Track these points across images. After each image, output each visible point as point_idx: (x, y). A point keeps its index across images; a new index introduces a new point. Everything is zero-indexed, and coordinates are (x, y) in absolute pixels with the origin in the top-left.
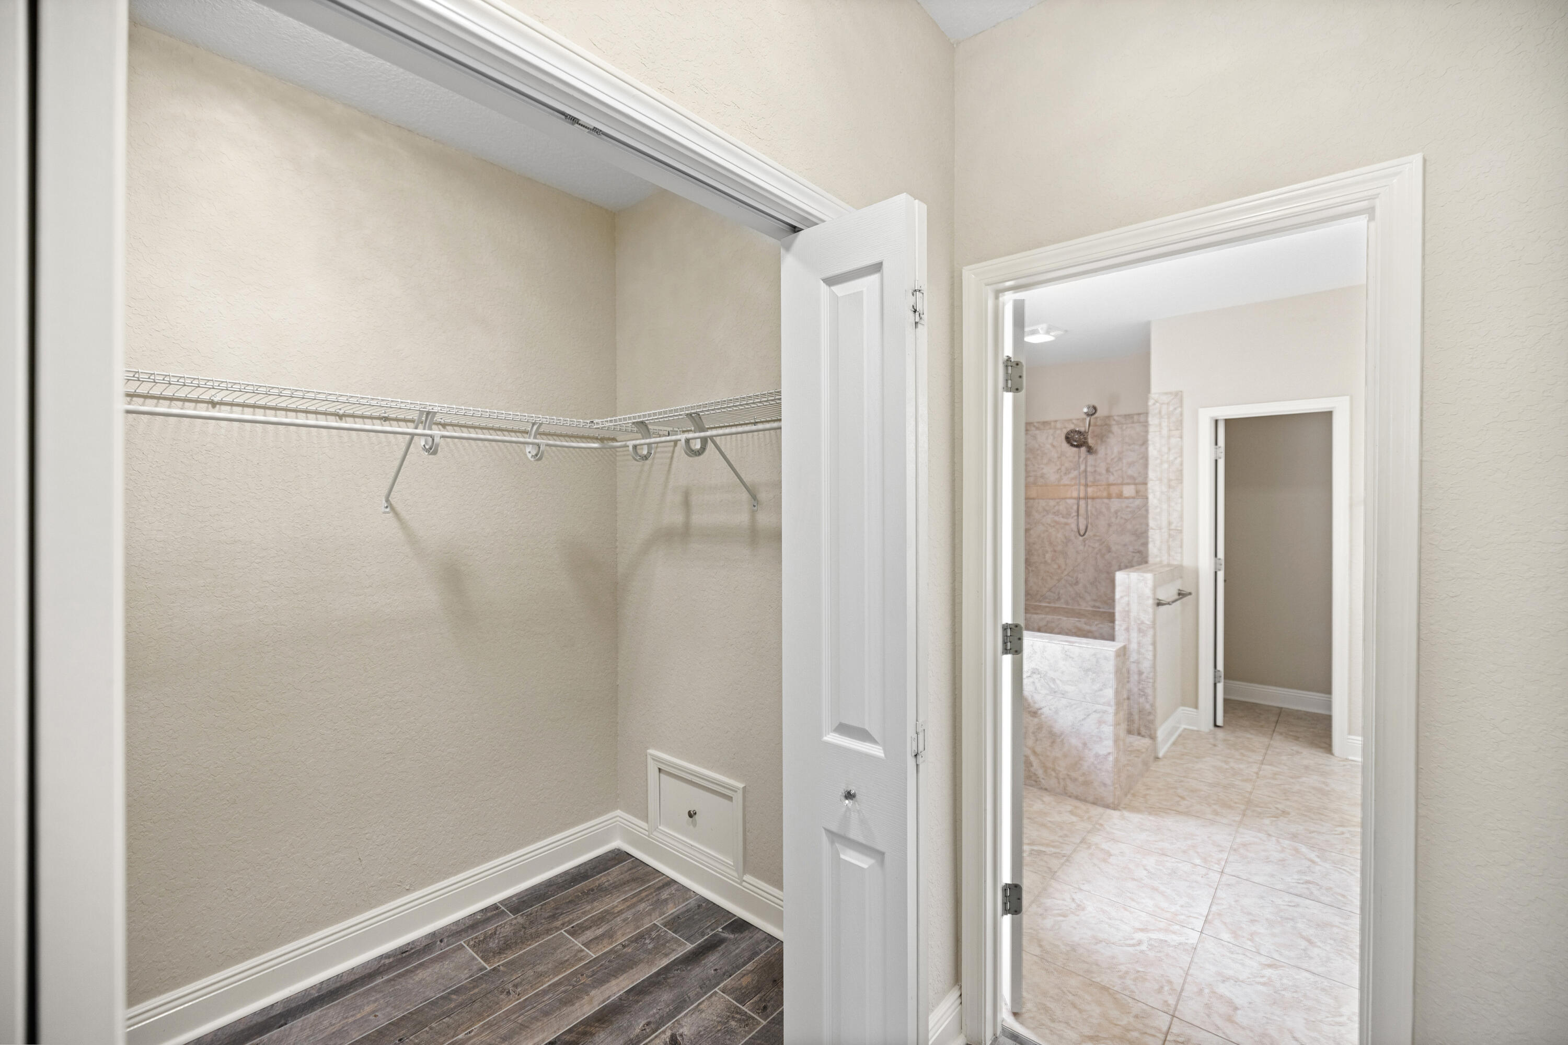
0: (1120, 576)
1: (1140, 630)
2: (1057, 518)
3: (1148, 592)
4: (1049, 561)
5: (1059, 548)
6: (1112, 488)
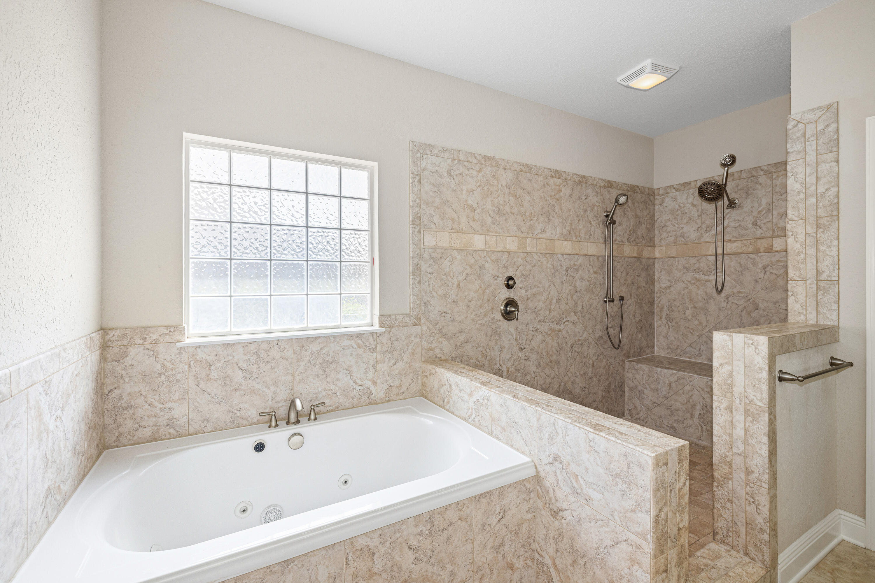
0: (718, 337)
2: (697, 276)
4: (690, 317)
5: (700, 304)
6: (759, 242)
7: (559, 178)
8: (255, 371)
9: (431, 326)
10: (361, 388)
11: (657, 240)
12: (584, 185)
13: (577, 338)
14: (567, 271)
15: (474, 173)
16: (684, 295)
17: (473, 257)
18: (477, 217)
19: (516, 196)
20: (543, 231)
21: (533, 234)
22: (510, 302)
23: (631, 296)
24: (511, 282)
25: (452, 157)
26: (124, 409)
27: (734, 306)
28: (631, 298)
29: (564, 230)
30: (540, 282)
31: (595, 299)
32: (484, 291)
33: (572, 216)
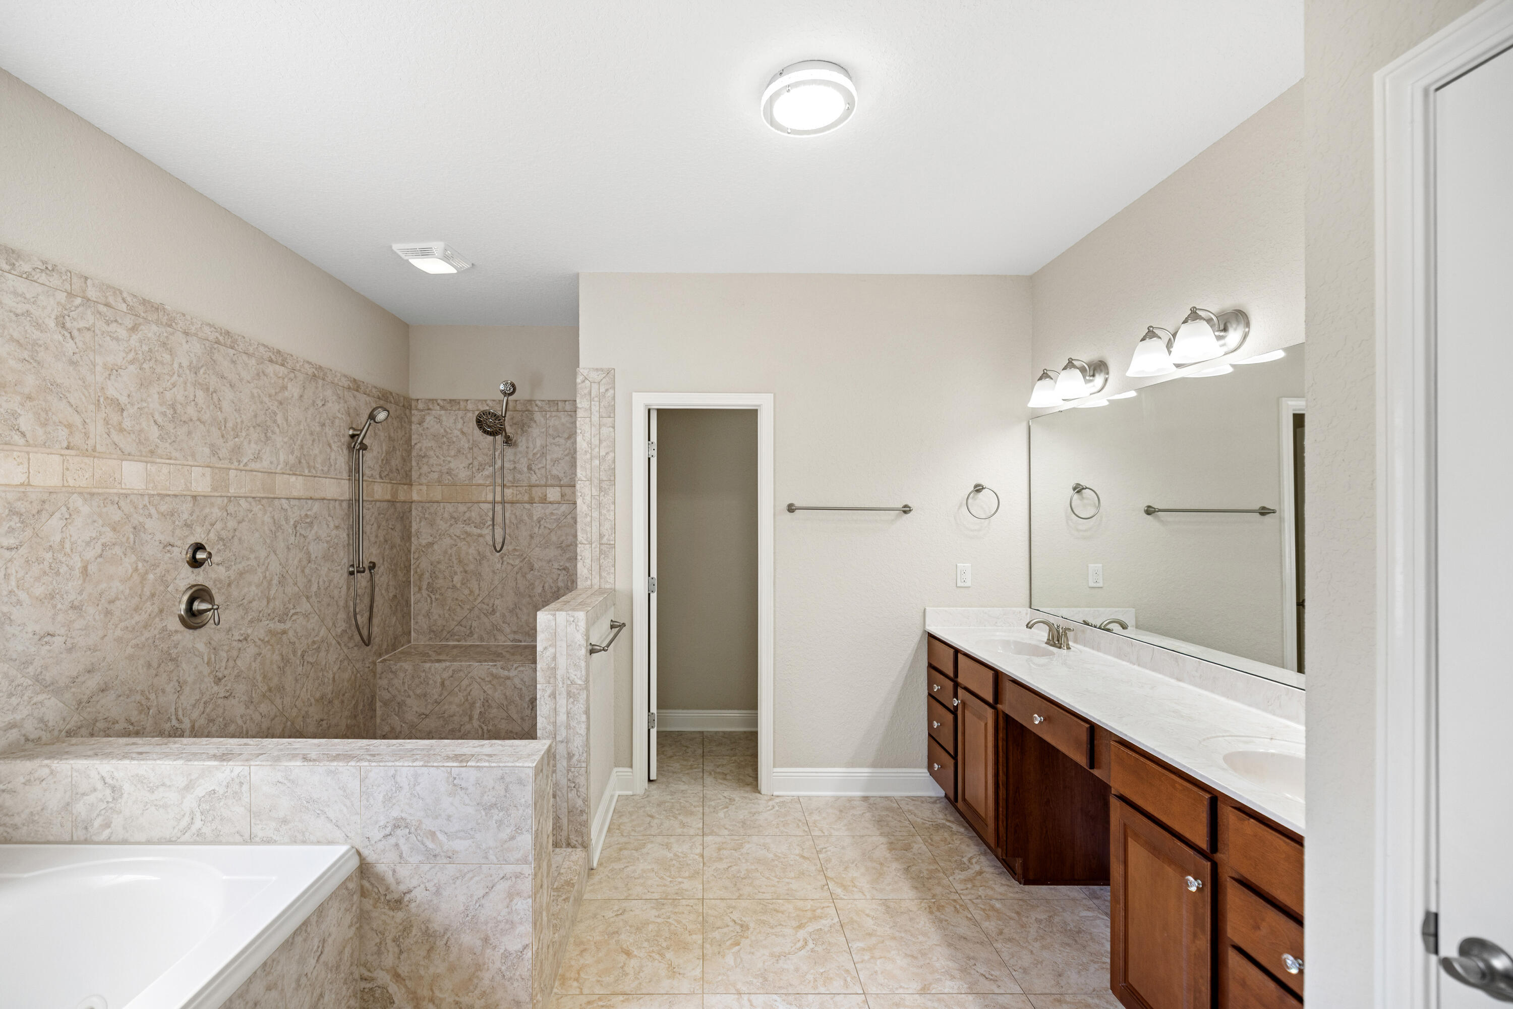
0: (543, 618)
1: (569, 694)
2: (468, 529)
3: (580, 639)
4: (459, 585)
5: (471, 567)
6: (534, 490)
7: (283, 365)
11: (414, 475)
12: (320, 382)
13: (310, 641)
14: (296, 527)
15: (122, 333)
16: (451, 556)
17: (119, 508)
18: (127, 424)
19: (208, 389)
20: (257, 458)
21: (239, 462)
22: (199, 593)
23: (384, 561)
24: (200, 555)
25: (68, 287)
28: (383, 564)
29: (290, 456)
30: (252, 551)
31: (337, 571)
32: (143, 578)
33: (303, 433)
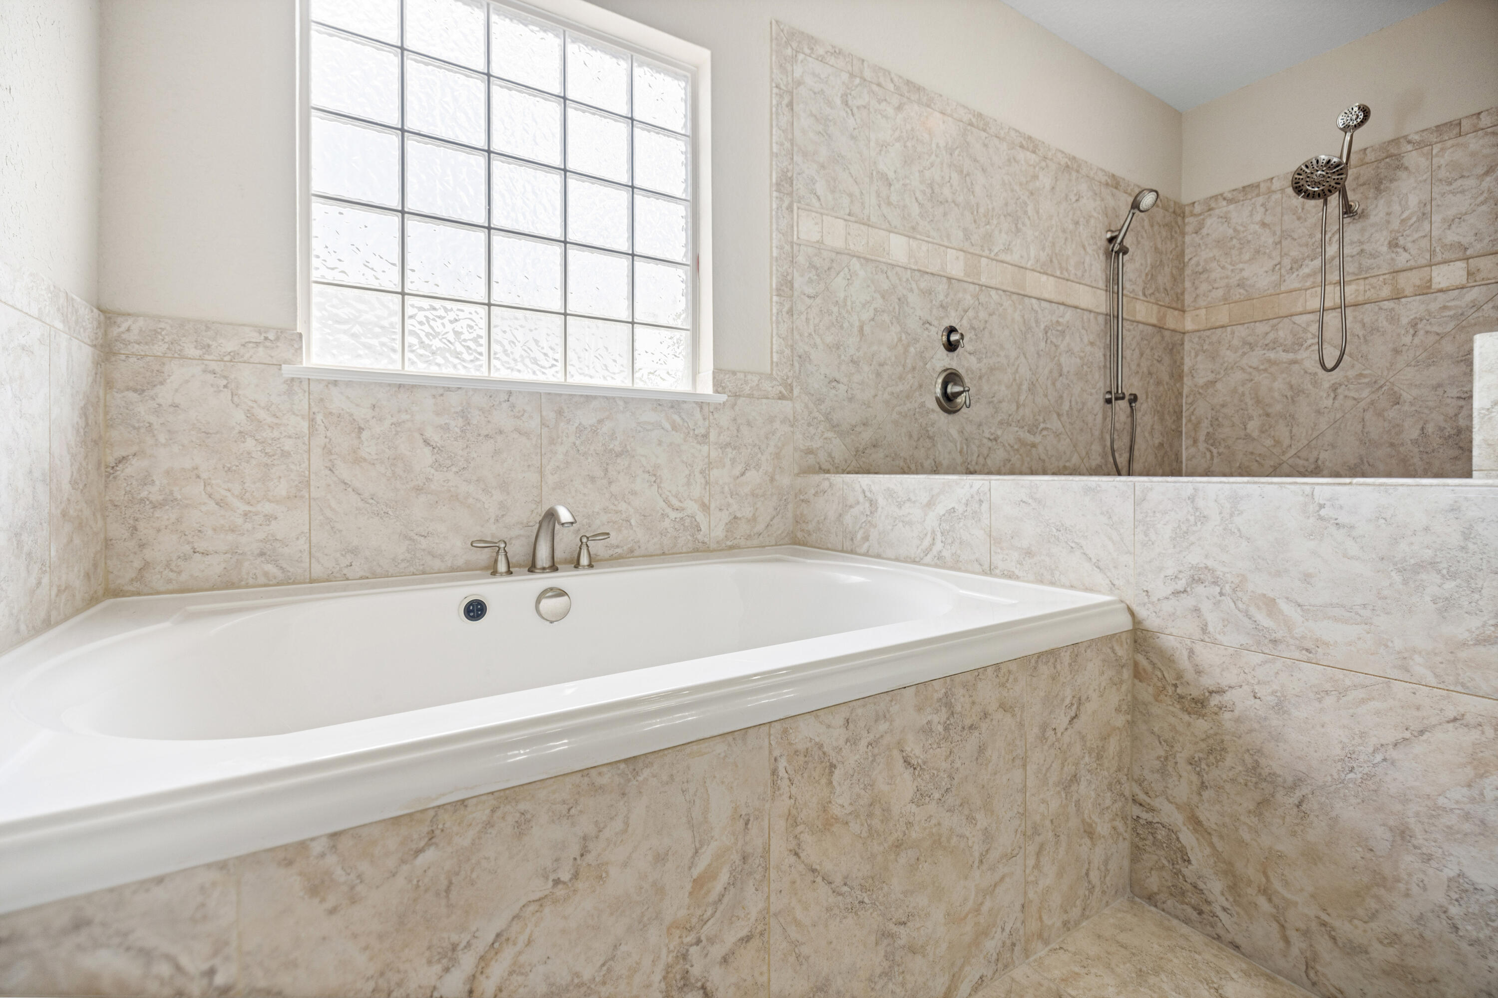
2: (1272, 355)
5: (1278, 408)
6: (1403, 277)
7: (1034, 152)
8: (460, 452)
9: (811, 405)
10: (679, 515)
11: (1188, 299)
12: (1074, 174)
13: (1061, 463)
14: (1046, 333)
15: (890, 111)
16: (1243, 394)
17: (888, 277)
18: (894, 198)
19: (962, 171)
20: (1008, 249)
21: (990, 250)
22: (952, 377)
23: (1147, 397)
24: (954, 337)
25: (849, 68)
26: (154, 507)
27: (1350, 403)
28: (1147, 401)
29: (1041, 252)
30: (1002, 347)
31: (1091, 394)
32: (906, 351)
33: (1054, 229)
